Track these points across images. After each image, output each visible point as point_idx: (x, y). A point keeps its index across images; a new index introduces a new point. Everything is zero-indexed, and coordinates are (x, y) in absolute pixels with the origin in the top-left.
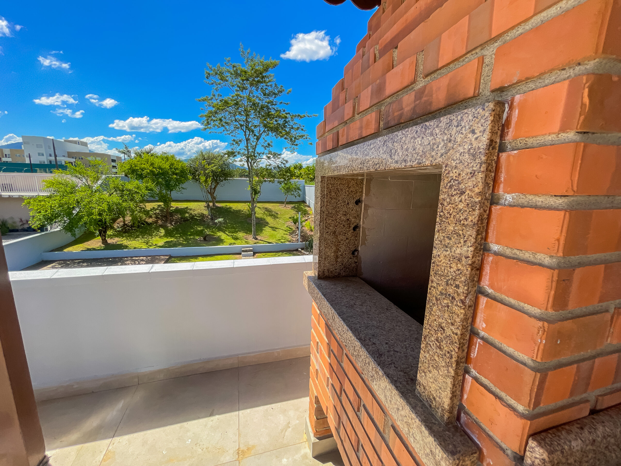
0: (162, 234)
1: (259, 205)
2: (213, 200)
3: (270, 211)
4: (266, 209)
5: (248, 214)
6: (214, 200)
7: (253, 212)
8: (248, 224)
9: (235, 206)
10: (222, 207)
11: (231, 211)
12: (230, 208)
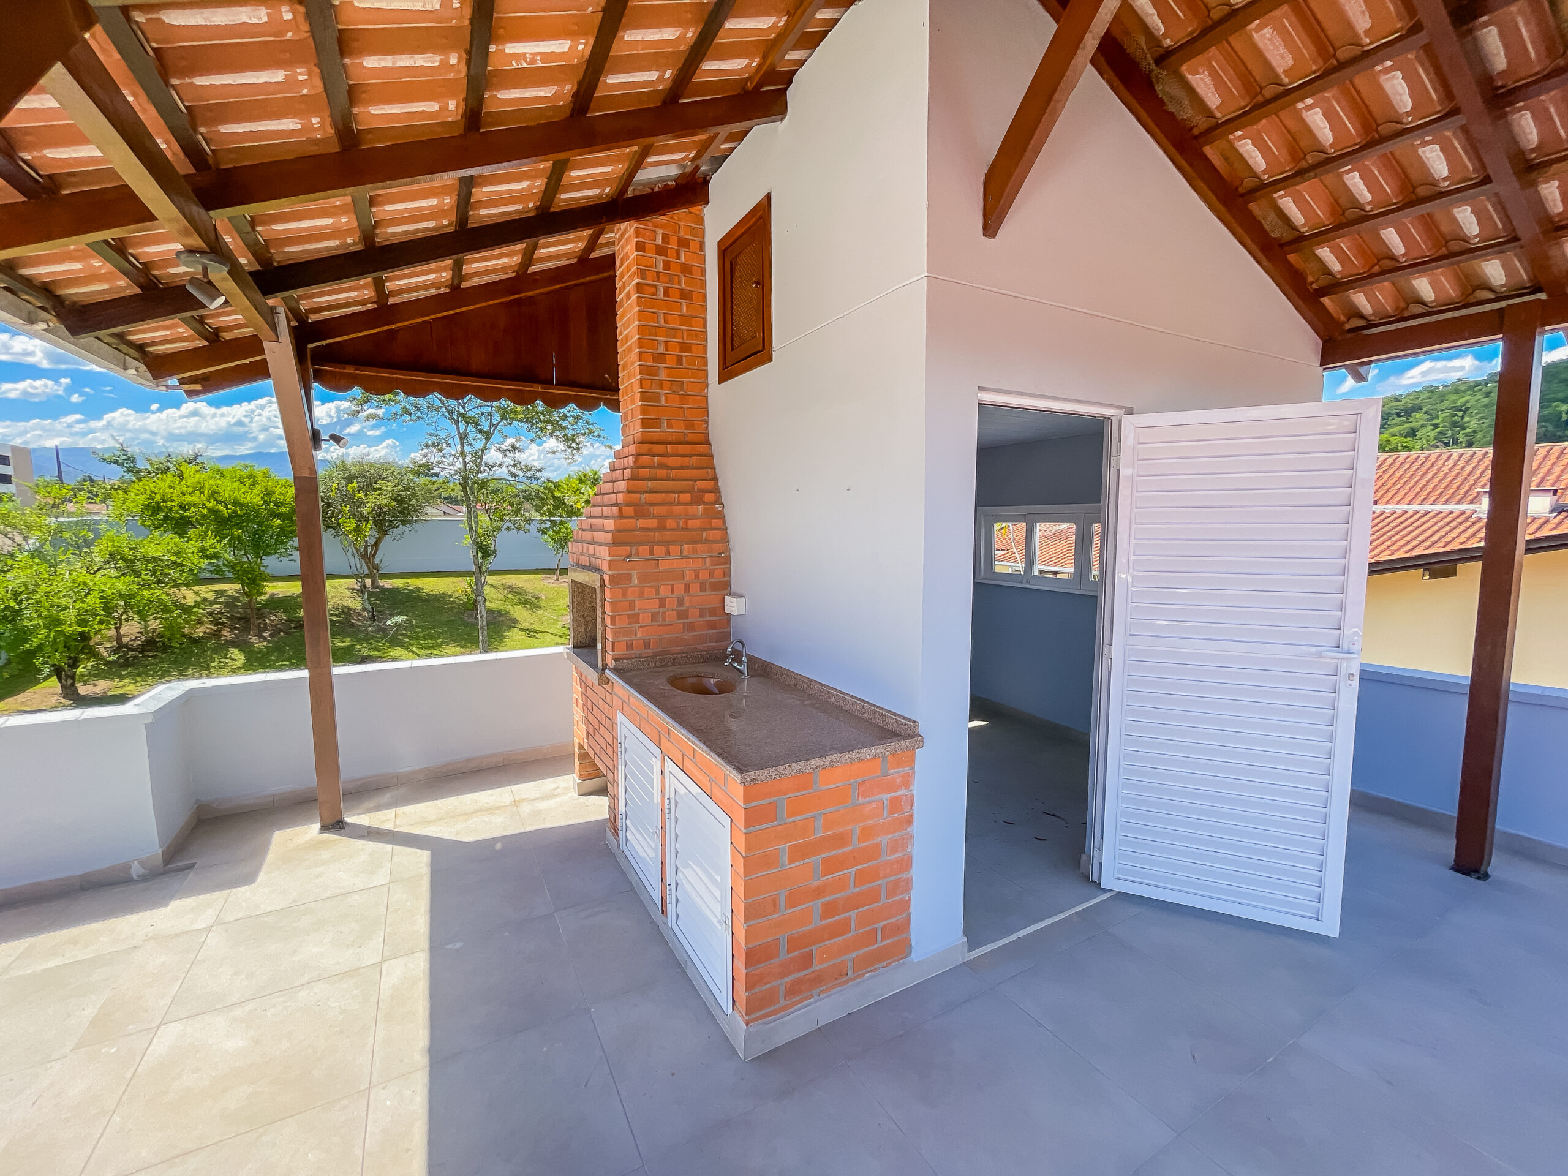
0: (239, 664)
1: (491, 579)
2: (371, 572)
3: (520, 594)
4: (511, 589)
5: (465, 603)
6: (375, 573)
7: (479, 598)
8: (466, 625)
9: (430, 586)
10: (398, 588)
11: (420, 598)
12: (418, 590)
